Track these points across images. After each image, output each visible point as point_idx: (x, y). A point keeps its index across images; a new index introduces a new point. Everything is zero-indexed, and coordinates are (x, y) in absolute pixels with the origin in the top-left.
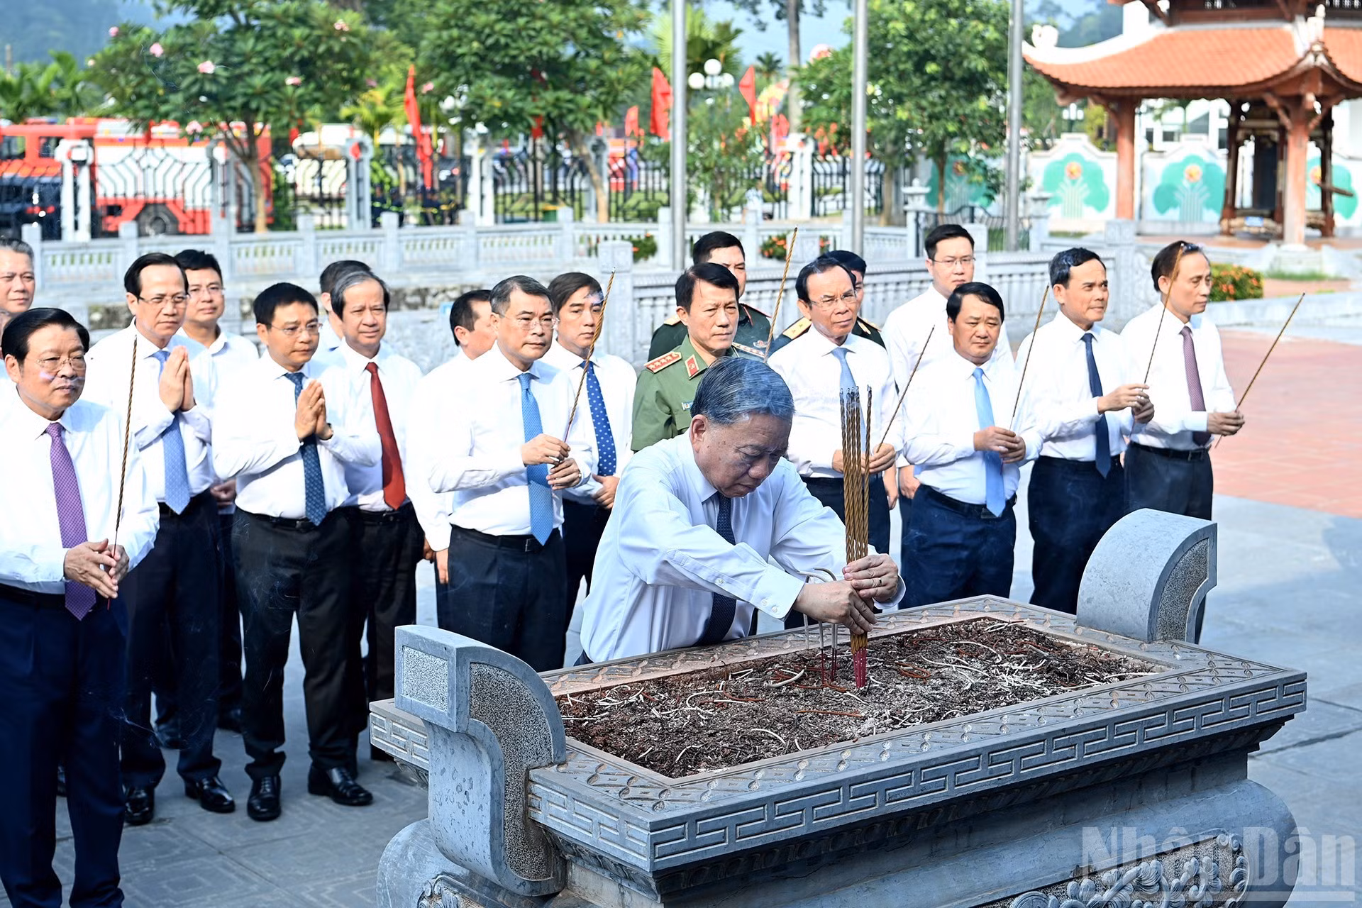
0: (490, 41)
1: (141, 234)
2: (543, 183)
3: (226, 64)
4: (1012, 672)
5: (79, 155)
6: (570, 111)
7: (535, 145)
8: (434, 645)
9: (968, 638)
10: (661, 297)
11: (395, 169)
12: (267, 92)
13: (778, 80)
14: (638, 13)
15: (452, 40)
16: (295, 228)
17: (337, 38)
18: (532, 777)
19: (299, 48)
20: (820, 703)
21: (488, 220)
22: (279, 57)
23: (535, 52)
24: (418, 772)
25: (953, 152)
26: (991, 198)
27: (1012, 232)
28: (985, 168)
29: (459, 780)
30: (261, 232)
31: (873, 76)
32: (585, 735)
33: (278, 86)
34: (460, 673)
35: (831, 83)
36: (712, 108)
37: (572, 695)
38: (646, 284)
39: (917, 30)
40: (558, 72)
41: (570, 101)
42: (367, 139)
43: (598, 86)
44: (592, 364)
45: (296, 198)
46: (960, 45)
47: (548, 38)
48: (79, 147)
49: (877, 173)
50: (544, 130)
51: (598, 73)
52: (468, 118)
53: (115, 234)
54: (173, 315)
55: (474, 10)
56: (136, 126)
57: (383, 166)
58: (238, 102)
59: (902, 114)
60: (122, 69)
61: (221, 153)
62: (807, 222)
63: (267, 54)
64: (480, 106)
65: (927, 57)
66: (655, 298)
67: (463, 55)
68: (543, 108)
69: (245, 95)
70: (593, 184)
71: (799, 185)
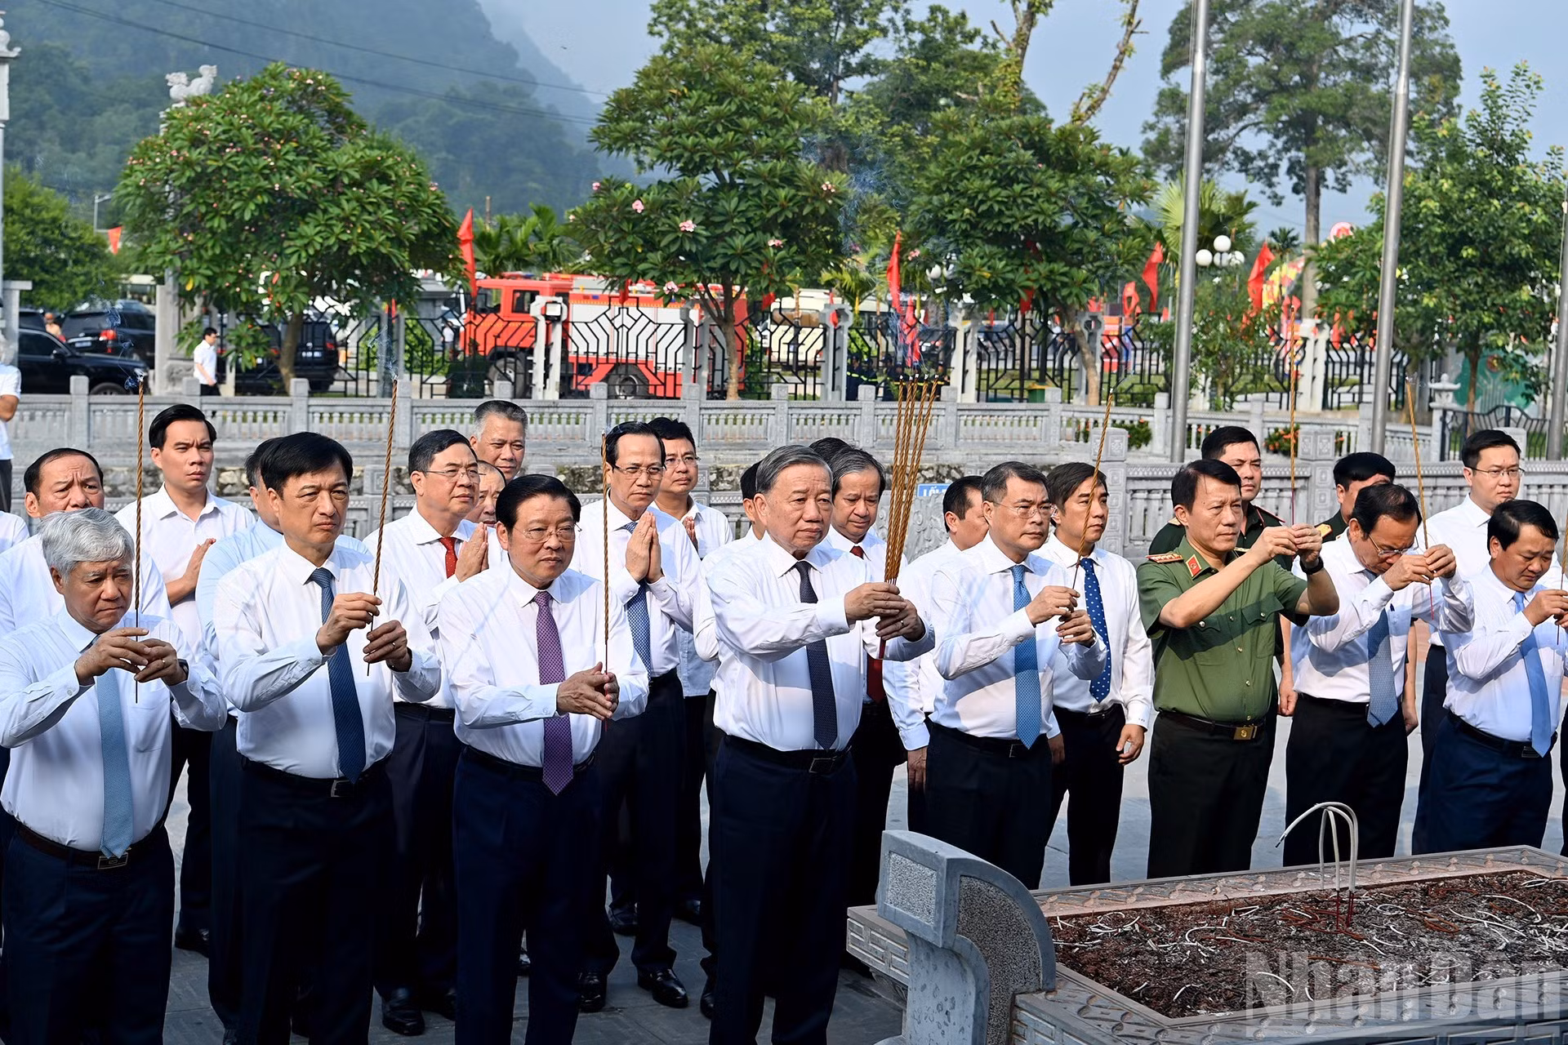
0: (983, 208)
1: (611, 396)
2: (1030, 360)
3: (706, 223)
4: (1553, 934)
5: (553, 311)
6: (1064, 285)
7: (1024, 320)
8: (924, 853)
9: (1502, 893)
10: (1157, 491)
11: (874, 338)
12: (748, 254)
13: (1291, 260)
14: (1143, 182)
15: (942, 206)
16: (768, 396)
17: (824, 200)
18: (1018, 1002)
19: (784, 208)
20: (1334, 950)
21: (970, 396)
22: (762, 217)
23: (1029, 221)
24: (894, 985)
25: (1487, 346)
26: (1529, 398)
27: (1556, 439)
28: (1524, 365)
29: (941, 999)
30: (732, 399)
31: (1402, 260)
32: (1076, 963)
33: (759, 248)
34: (949, 885)
35: (1353, 265)
36: (1219, 287)
37: (1062, 918)
38: (1141, 475)
39: (1453, 210)
40: (1052, 243)
41: (1064, 274)
42: (847, 306)
43: (1096, 259)
44: (1092, 562)
45: (770, 364)
46: (1502, 228)
47: (1046, 206)
48: (555, 302)
49: (1399, 364)
50: (1035, 305)
51: (1095, 246)
52: (954, 289)
53: (585, 394)
54: (647, 486)
55: (968, 175)
56: (612, 284)
57: (861, 335)
58: (719, 262)
59: (1428, 301)
60: (603, 226)
61: (695, 315)
62: (1318, 415)
63: (751, 214)
64: (969, 276)
65: (1464, 240)
66: (1149, 491)
67: (954, 221)
68: (1035, 281)
69: (725, 255)
70: (1084, 363)
71: (1311, 374)
